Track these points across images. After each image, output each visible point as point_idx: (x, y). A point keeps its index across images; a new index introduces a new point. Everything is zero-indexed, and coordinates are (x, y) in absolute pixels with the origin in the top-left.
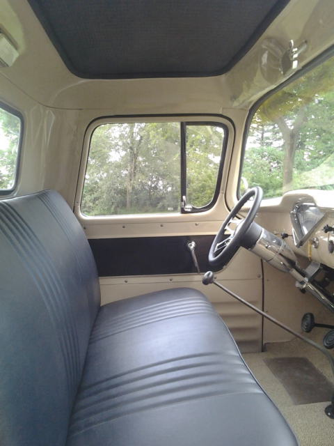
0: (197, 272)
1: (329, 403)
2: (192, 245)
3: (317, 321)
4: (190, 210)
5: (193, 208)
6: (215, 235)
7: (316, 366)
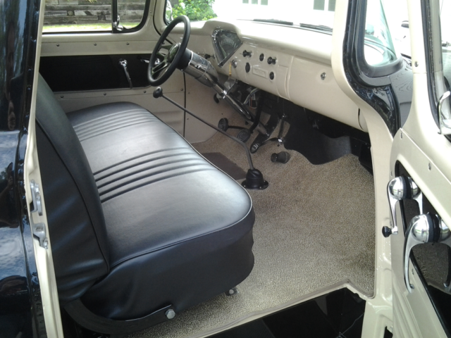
0: (129, 87)
1: (245, 179)
2: (124, 63)
3: (230, 124)
4: (120, 30)
5: (124, 28)
6: (150, 54)
7: (229, 158)
